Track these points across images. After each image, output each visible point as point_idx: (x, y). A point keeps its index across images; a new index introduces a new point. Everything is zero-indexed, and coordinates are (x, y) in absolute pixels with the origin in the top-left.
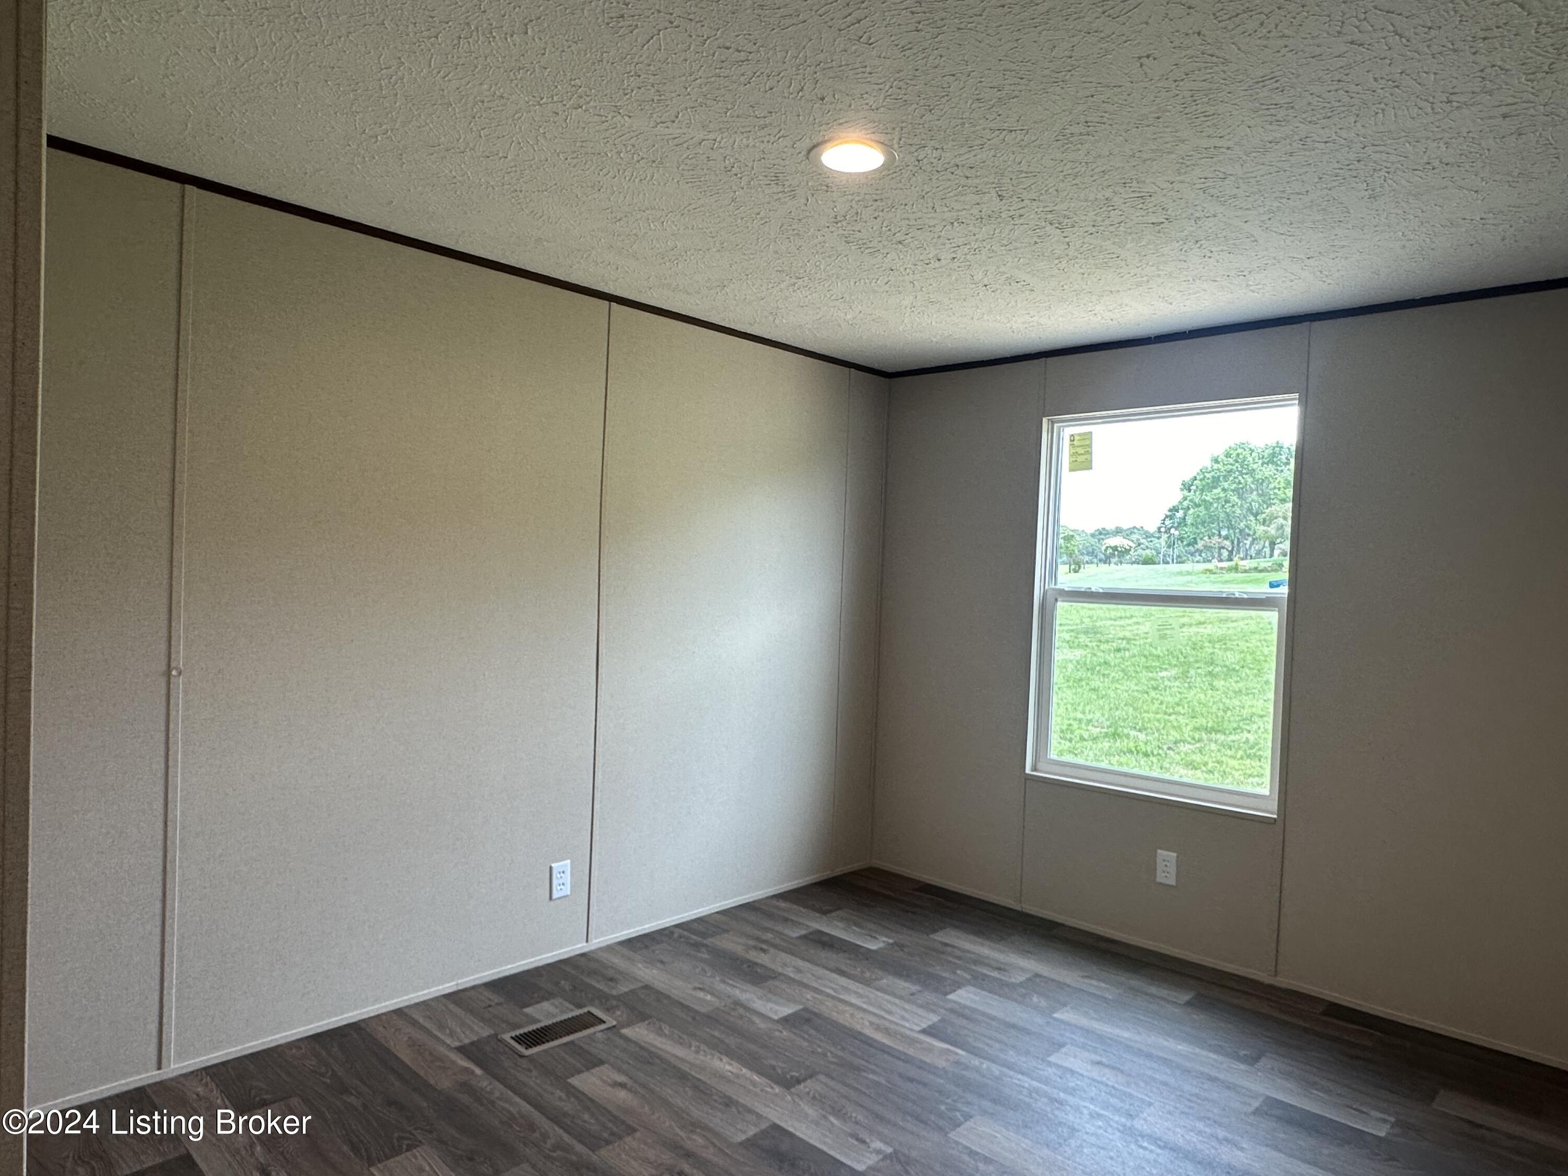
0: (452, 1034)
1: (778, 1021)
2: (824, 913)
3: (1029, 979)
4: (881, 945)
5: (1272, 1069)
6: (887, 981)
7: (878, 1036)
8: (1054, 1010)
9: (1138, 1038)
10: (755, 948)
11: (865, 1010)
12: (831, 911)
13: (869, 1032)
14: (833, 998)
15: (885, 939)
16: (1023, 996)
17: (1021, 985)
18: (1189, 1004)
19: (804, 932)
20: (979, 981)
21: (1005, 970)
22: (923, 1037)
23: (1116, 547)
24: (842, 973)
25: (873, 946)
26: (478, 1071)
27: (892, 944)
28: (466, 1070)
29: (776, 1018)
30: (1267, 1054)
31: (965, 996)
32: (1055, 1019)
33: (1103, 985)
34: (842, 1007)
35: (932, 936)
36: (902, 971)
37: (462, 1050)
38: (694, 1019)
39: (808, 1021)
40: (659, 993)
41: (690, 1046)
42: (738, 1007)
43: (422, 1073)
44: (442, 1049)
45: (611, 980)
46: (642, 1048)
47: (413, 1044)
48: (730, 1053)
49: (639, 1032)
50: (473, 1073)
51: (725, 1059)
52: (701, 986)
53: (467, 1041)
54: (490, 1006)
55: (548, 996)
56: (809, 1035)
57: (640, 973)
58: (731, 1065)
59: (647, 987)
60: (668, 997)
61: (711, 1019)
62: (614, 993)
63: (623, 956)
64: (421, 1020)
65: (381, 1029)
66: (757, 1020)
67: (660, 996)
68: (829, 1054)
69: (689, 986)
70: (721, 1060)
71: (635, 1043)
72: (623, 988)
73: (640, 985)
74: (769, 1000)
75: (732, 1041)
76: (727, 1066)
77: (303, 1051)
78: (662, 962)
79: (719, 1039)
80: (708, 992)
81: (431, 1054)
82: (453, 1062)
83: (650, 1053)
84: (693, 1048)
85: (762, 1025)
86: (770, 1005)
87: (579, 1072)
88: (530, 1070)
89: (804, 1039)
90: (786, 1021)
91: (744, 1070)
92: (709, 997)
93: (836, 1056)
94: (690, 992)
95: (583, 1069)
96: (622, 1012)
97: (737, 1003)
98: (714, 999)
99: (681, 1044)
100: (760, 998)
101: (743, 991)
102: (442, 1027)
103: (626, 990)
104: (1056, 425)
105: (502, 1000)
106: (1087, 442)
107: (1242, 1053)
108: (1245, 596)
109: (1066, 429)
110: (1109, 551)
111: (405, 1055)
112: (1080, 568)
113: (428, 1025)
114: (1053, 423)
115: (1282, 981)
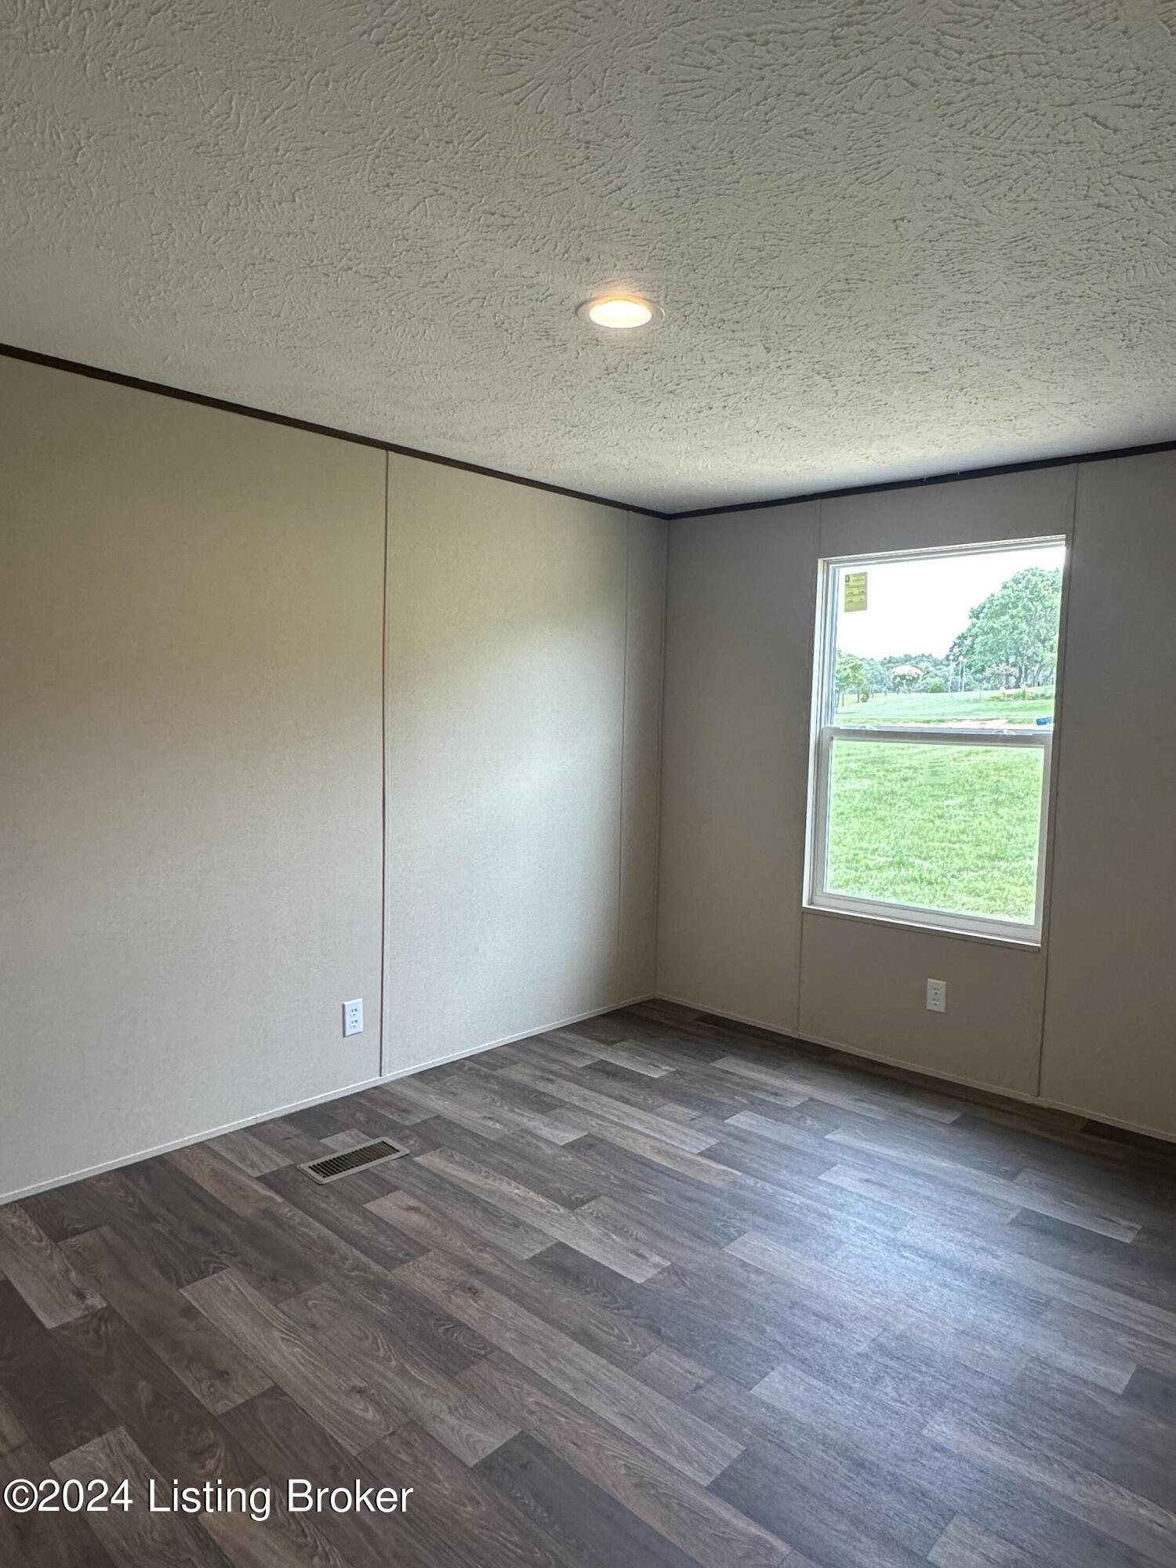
0: (253, 1165)
1: (563, 1147)
2: (610, 1043)
3: (804, 1104)
4: (664, 1073)
5: (1030, 1183)
6: (670, 1107)
7: (657, 1159)
8: (827, 1132)
9: (904, 1156)
10: (542, 1078)
11: (647, 1136)
12: (616, 1042)
13: (650, 1155)
14: (616, 1124)
15: (667, 1068)
16: (798, 1119)
17: (796, 1109)
18: (954, 1124)
19: (589, 1063)
20: (756, 1106)
21: (781, 1096)
22: (700, 1159)
23: (904, 676)
24: (627, 1101)
25: (655, 1075)
26: (279, 1199)
27: (674, 1072)
28: (269, 1198)
29: (562, 1144)
30: (1028, 1170)
31: (743, 1121)
32: (826, 1140)
33: (873, 1107)
34: (626, 1133)
35: (712, 1064)
36: (683, 1098)
37: (261, 1179)
38: (483, 1146)
39: (591, 1145)
40: (450, 1122)
41: (480, 1171)
42: (525, 1135)
43: (224, 1201)
44: (243, 1178)
45: (404, 1111)
46: (435, 1175)
47: (216, 1175)
48: (517, 1178)
49: (432, 1160)
50: (274, 1200)
51: (513, 1183)
52: (490, 1116)
53: (267, 1171)
54: (288, 1138)
55: (343, 1127)
56: (595, 1160)
57: (432, 1104)
58: (518, 1189)
59: (438, 1117)
60: (458, 1126)
61: (500, 1146)
62: (408, 1123)
63: (416, 1088)
64: (223, 1153)
65: (185, 1161)
66: (542, 1145)
67: (451, 1125)
68: (612, 1177)
69: (479, 1116)
70: (509, 1184)
71: (429, 1171)
72: (416, 1119)
73: (433, 1115)
74: (556, 1128)
75: (521, 1167)
76: (516, 1190)
77: (110, 1183)
78: (453, 1093)
79: (507, 1165)
80: (497, 1121)
81: (233, 1184)
82: (256, 1191)
83: (442, 1179)
84: (483, 1174)
85: (549, 1151)
86: (556, 1132)
87: (375, 1198)
88: (327, 1197)
89: (590, 1164)
90: (571, 1146)
91: (531, 1194)
92: (498, 1126)
93: (621, 1180)
94: (480, 1121)
95: (378, 1194)
96: (416, 1141)
97: (526, 1131)
98: (502, 1127)
99: (472, 1170)
100: (547, 1126)
101: (530, 1119)
102: (243, 1159)
103: (419, 1121)
104: (831, 566)
105: (299, 1132)
106: (863, 583)
107: (1002, 1169)
108: (1014, 734)
109: (841, 569)
110: (898, 679)
111: (208, 1185)
112: (868, 697)
113: (228, 1156)
114: (828, 564)
115: (1044, 1102)
